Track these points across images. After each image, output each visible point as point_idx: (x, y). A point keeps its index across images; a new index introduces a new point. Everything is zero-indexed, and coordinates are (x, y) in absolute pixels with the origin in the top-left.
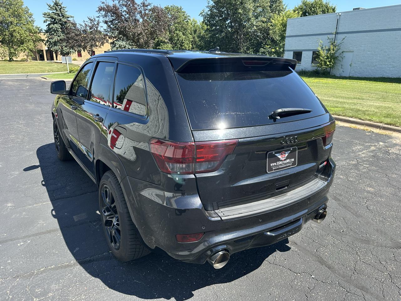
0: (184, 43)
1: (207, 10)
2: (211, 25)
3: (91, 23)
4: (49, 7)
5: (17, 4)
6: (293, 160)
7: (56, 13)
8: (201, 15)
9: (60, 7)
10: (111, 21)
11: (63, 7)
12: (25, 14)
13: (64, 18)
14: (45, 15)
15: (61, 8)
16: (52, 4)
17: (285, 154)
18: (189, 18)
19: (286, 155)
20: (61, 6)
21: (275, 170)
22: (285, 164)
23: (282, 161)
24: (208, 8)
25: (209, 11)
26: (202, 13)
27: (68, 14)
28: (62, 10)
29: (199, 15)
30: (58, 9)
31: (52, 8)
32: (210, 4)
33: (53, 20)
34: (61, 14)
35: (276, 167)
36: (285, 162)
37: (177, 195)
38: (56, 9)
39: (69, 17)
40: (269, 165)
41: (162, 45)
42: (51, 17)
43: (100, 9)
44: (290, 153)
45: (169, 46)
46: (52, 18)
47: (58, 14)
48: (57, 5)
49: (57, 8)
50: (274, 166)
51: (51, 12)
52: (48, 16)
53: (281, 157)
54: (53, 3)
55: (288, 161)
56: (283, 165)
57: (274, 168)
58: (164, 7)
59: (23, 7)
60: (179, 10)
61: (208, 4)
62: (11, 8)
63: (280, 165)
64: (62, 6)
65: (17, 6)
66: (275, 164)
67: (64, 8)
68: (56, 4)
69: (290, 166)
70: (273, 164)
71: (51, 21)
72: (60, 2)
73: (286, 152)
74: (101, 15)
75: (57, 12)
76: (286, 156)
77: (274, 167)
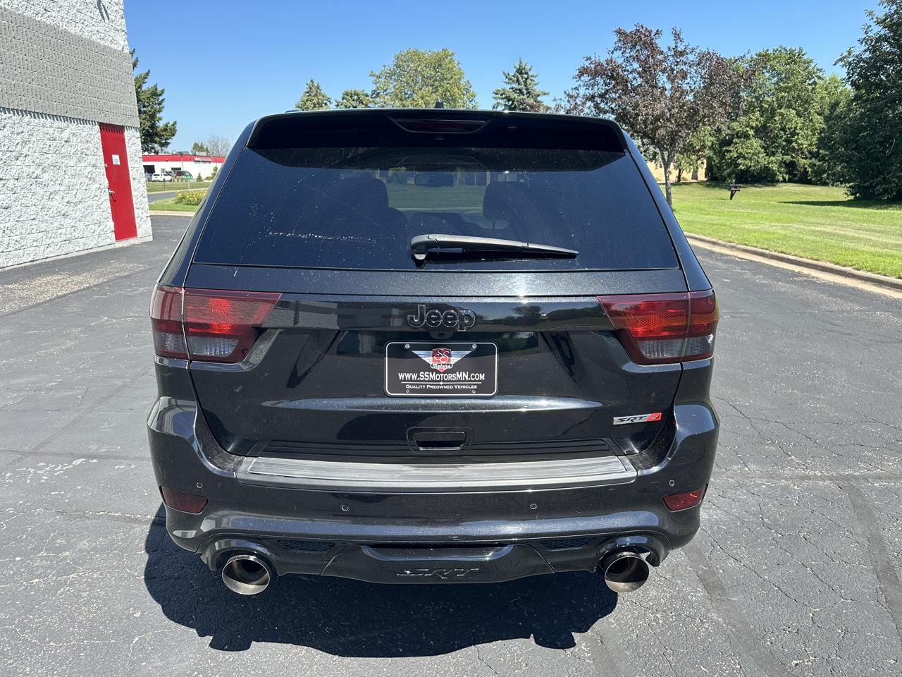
0: (798, 134)
1: (859, 49)
2: (870, 87)
3: (569, 101)
4: (507, 77)
5: (452, 78)
6: (482, 377)
7: (516, 89)
8: (841, 63)
9: (526, 76)
10: (601, 96)
11: (532, 76)
12: (464, 94)
13: (531, 96)
14: (497, 94)
15: (526, 79)
16: (512, 72)
17: (449, 355)
18: (820, 74)
19: (454, 359)
20: (526, 73)
21: (412, 391)
22: (448, 381)
23: (437, 372)
24: (864, 44)
25: (865, 51)
26: (845, 57)
27: (537, 89)
28: (529, 81)
29: (835, 64)
30: (522, 81)
31: (511, 79)
32: (871, 34)
33: (511, 102)
34: (527, 89)
35: (418, 385)
36: (450, 376)
37: (180, 402)
38: (518, 80)
39: (538, 96)
40: (394, 377)
41: (737, 143)
42: (506, 98)
43: (583, 71)
44: (467, 356)
45: (755, 144)
46: (509, 99)
47: (520, 90)
48: (521, 74)
49: (520, 78)
50: (411, 380)
51: (508, 87)
52: (502, 95)
53: (434, 361)
54: (515, 70)
55: (460, 376)
56: (441, 383)
57: (409, 387)
58: (757, 55)
59: (463, 82)
60: (794, 58)
61: (866, 33)
62: (441, 86)
63: (429, 381)
64: (530, 74)
65: (451, 81)
66: (414, 376)
67: (533, 78)
68: (520, 71)
69: (469, 391)
70: (408, 376)
71: (505, 105)
72: (528, 67)
73: (452, 352)
74: (582, 84)
75: (520, 87)
76: (452, 363)
77: (410, 384)
